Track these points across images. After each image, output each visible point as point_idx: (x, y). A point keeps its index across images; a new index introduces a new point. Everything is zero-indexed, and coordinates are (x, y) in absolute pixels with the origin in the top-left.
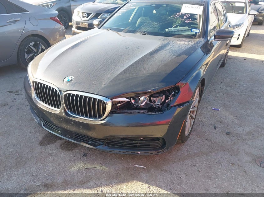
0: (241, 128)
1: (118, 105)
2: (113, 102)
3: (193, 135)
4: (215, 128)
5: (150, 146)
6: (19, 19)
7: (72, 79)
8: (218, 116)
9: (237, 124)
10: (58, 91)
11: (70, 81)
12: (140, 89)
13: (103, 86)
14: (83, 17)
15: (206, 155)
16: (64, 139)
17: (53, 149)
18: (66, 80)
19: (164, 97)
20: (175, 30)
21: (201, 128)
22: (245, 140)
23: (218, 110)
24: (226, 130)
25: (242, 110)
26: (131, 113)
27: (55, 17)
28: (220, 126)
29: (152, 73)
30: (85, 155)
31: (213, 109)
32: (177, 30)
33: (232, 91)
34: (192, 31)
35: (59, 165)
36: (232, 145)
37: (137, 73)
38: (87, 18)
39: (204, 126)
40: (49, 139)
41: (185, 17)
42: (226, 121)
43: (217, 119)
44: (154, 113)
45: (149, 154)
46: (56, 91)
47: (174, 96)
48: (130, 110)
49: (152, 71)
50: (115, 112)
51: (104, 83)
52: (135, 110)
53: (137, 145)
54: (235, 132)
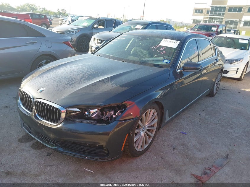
0: (200, 152)
1: (71, 114)
2: (67, 111)
3: (150, 152)
4: (174, 149)
5: (96, 152)
6: (36, 42)
7: (43, 90)
8: (183, 140)
9: (197, 149)
10: (32, 99)
11: (41, 92)
12: (90, 103)
13: (63, 97)
14: (98, 43)
15: (153, 171)
16: (35, 139)
17: (27, 146)
18: (39, 91)
19: (113, 112)
20: (151, 60)
21: (161, 147)
22: (198, 163)
23: (186, 134)
24: (184, 152)
25: (210, 137)
26: (81, 122)
27: (68, 42)
28: (179, 148)
29: (105, 92)
30: (49, 155)
31: (181, 133)
32: (152, 60)
33: (209, 119)
34: (163, 62)
35: (25, 159)
36: (182, 166)
37: (93, 90)
38: (100, 44)
39: (164, 146)
40: (26, 139)
41: (161, 49)
42: (188, 145)
43: (180, 142)
44: (100, 124)
45: (94, 159)
46: (31, 98)
47: (122, 112)
48: (81, 119)
49: (106, 90)
50: (69, 119)
51: (64, 95)
52: (86, 120)
53: (85, 151)
54: (191, 155)
